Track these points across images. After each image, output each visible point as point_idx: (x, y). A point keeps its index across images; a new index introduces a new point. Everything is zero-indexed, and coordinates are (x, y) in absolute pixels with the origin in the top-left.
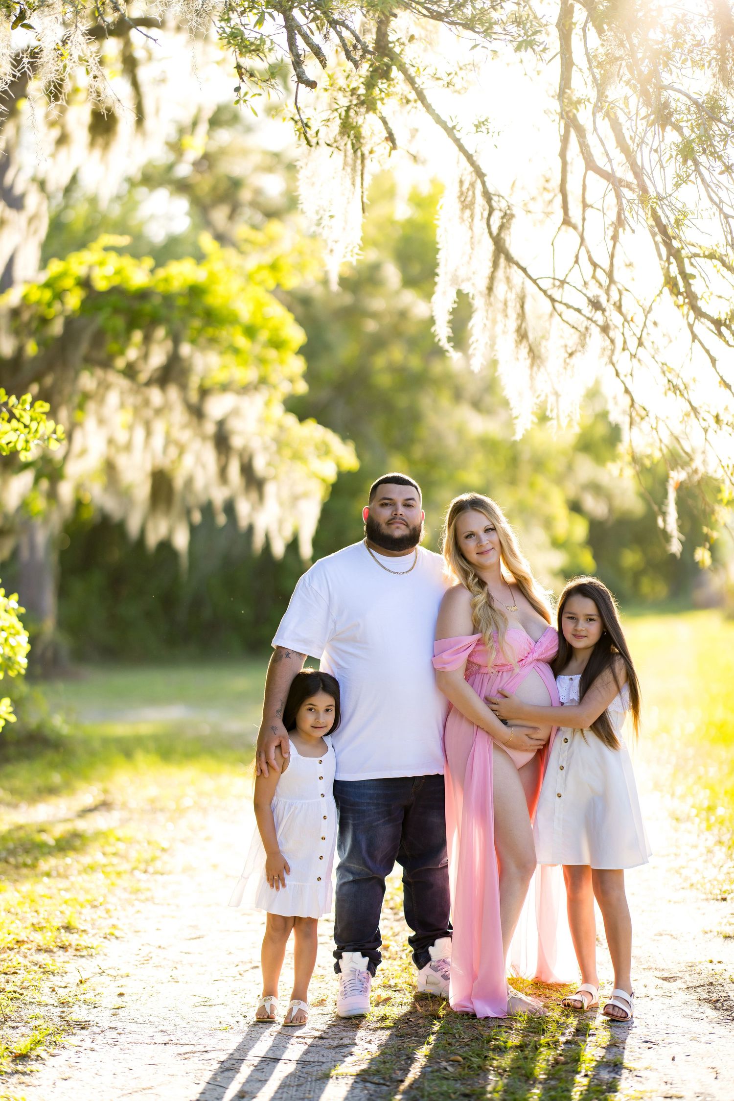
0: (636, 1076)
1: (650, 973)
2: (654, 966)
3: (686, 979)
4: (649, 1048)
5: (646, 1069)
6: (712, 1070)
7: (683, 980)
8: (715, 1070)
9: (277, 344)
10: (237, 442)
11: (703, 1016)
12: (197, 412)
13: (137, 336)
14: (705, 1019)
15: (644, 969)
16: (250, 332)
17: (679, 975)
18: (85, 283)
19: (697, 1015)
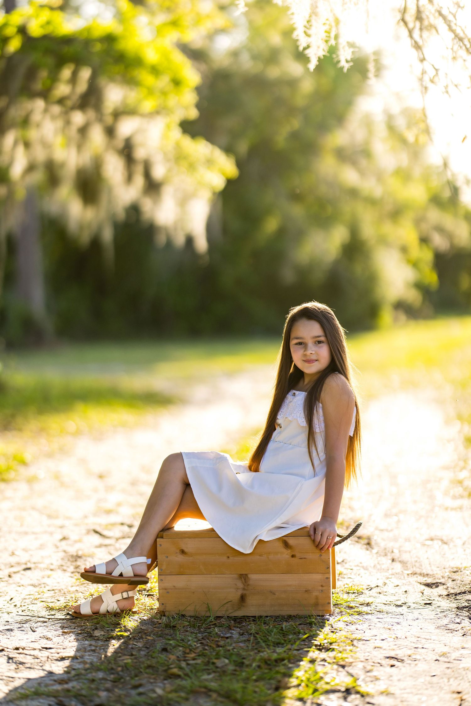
0: (369, 703)
1: (413, 579)
2: (418, 571)
3: (448, 585)
4: (392, 666)
5: (382, 693)
6: (456, 695)
7: (445, 587)
8: (460, 695)
9: (177, 83)
10: (140, 153)
11: (459, 626)
12: (110, 132)
13: (66, 73)
14: (460, 631)
15: (408, 575)
16: (155, 71)
17: (442, 581)
18: (22, 30)
19: (452, 626)
